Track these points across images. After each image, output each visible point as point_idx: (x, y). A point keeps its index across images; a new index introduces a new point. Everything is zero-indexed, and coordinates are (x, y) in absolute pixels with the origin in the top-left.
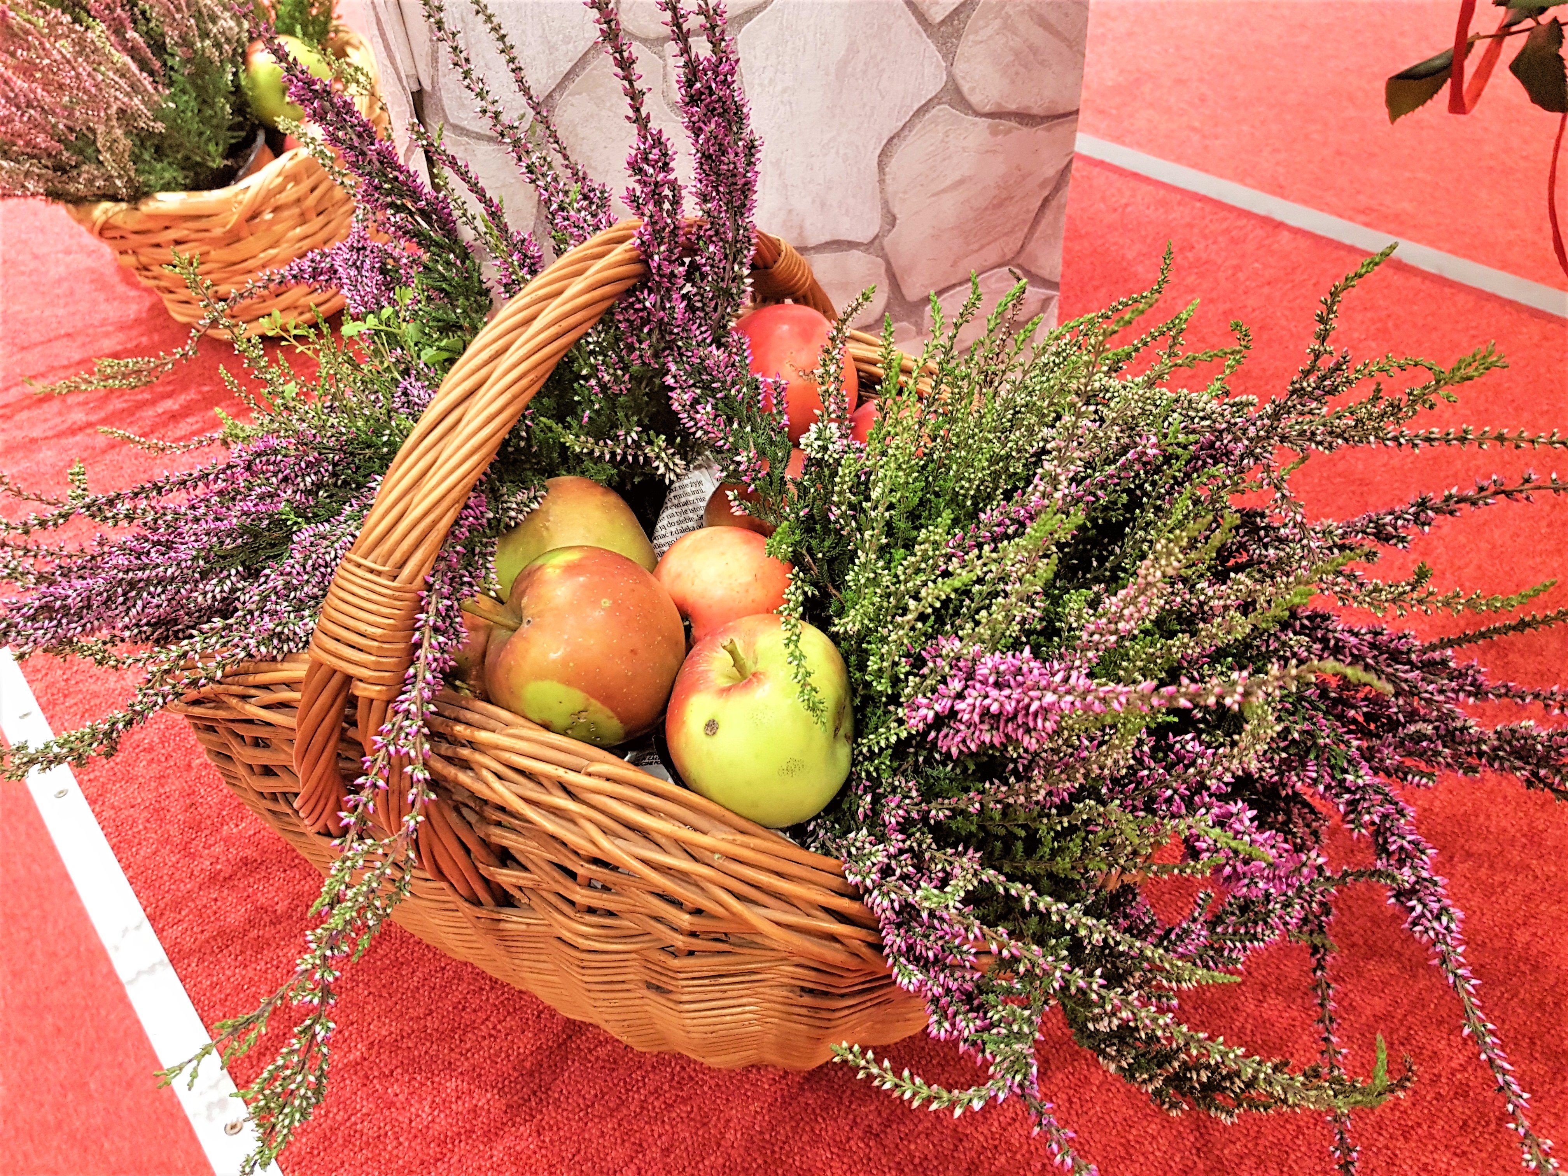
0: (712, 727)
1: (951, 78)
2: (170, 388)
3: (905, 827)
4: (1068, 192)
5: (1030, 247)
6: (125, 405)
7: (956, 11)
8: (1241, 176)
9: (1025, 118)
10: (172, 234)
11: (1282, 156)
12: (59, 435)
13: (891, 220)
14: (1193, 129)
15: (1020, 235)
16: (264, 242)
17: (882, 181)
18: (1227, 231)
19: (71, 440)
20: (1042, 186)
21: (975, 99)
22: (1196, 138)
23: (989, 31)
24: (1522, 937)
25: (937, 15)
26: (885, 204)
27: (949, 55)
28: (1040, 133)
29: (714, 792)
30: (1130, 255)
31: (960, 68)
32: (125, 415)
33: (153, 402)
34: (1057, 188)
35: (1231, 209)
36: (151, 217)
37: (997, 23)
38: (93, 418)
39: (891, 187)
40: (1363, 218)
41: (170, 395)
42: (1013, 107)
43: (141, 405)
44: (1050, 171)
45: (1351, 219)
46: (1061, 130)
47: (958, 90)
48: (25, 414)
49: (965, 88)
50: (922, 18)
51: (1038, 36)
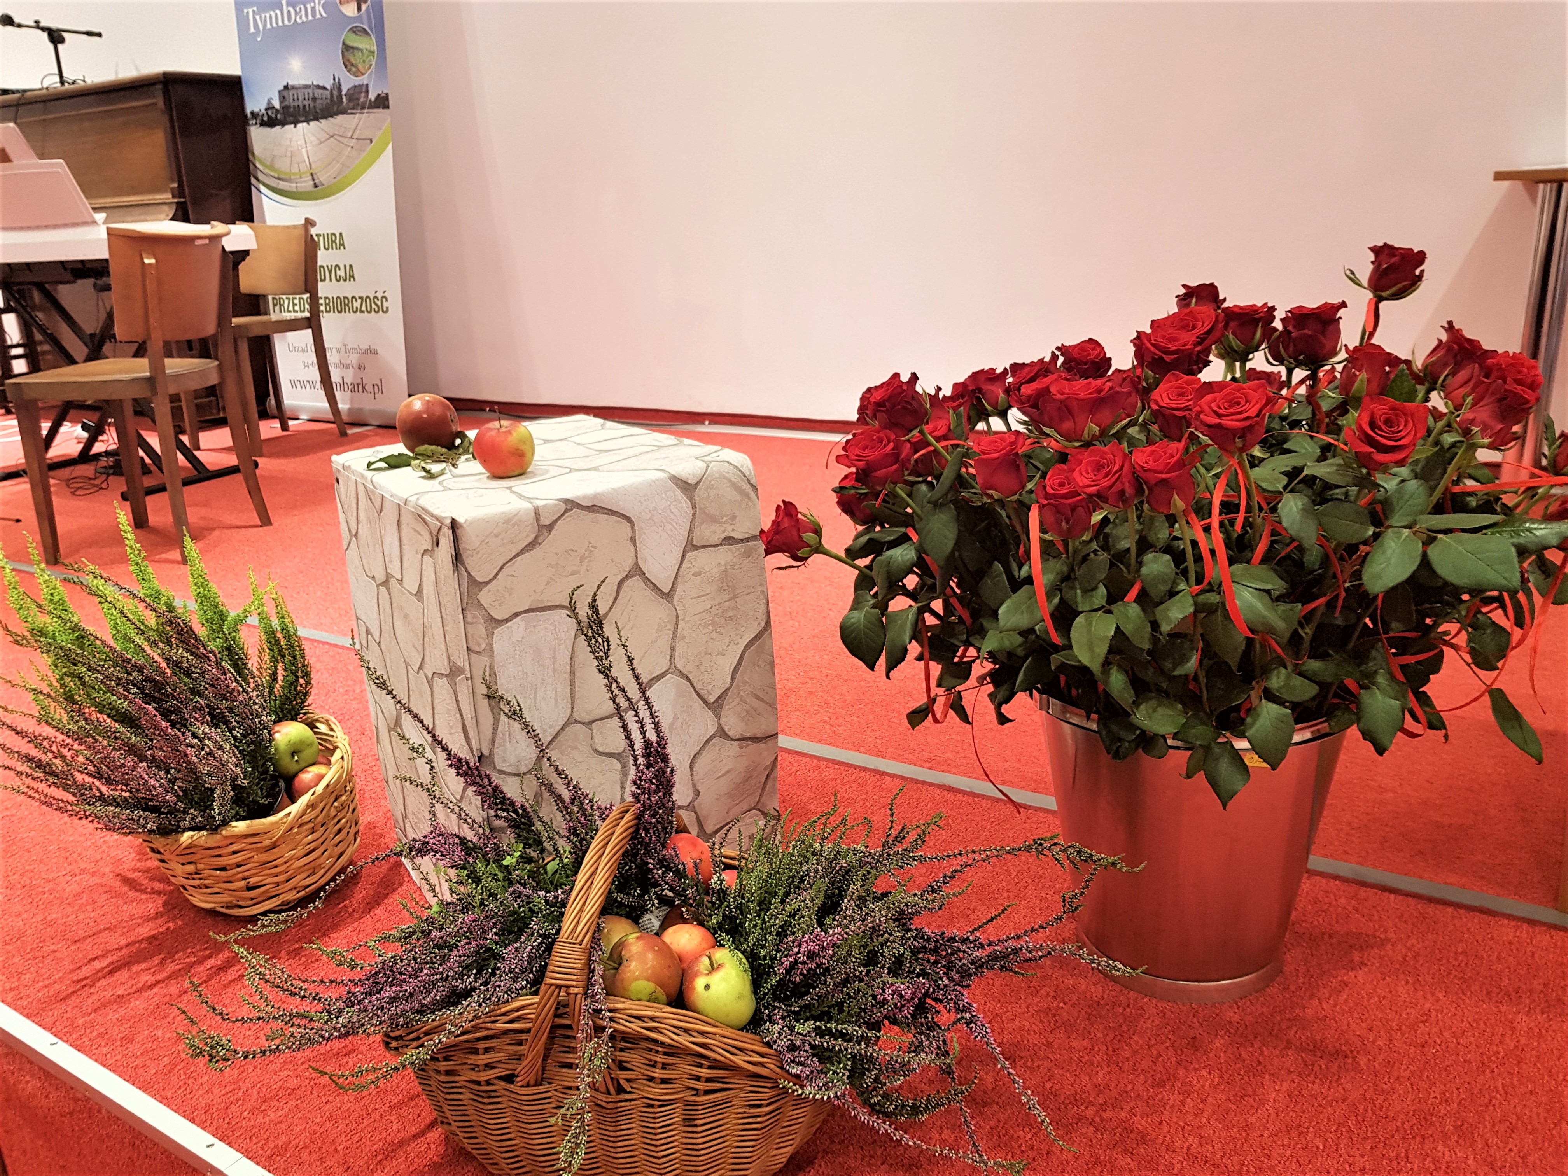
0: (707, 987)
1: (720, 724)
2: (208, 952)
3: (783, 1018)
4: (779, 772)
5: (763, 799)
6: (178, 967)
7: (719, 697)
8: (858, 747)
9: (754, 739)
10: (234, 848)
11: (878, 733)
12: (140, 990)
13: (697, 793)
14: (825, 722)
15: (758, 794)
16: (290, 847)
17: (692, 775)
18: (855, 781)
19: (151, 993)
20: (765, 769)
21: (730, 733)
22: (828, 727)
23: (734, 703)
24: (1048, 1085)
25: (711, 699)
26: (694, 786)
27: (718, 716)
28: (762, 745)
29: (711, 1014)
30: (805, 799)
31: (723, 721)
32: (183, 972)
33: (201, 962)
34: (772, 770)
35: (855, 767)
36: (226, 837)
37: (738, 700)
38: (159, 977)
39: (696, 778)
40: (928, 765)
41: (210, 956)
42: (748, 735)
43: (192, 965)
44: (768, 762)
45: (921, 766)
46: (771, 743)
47: (723, 730)
48: (104, 982)
49: (726, 729)
50: (705, 701)
51: (756, 703)
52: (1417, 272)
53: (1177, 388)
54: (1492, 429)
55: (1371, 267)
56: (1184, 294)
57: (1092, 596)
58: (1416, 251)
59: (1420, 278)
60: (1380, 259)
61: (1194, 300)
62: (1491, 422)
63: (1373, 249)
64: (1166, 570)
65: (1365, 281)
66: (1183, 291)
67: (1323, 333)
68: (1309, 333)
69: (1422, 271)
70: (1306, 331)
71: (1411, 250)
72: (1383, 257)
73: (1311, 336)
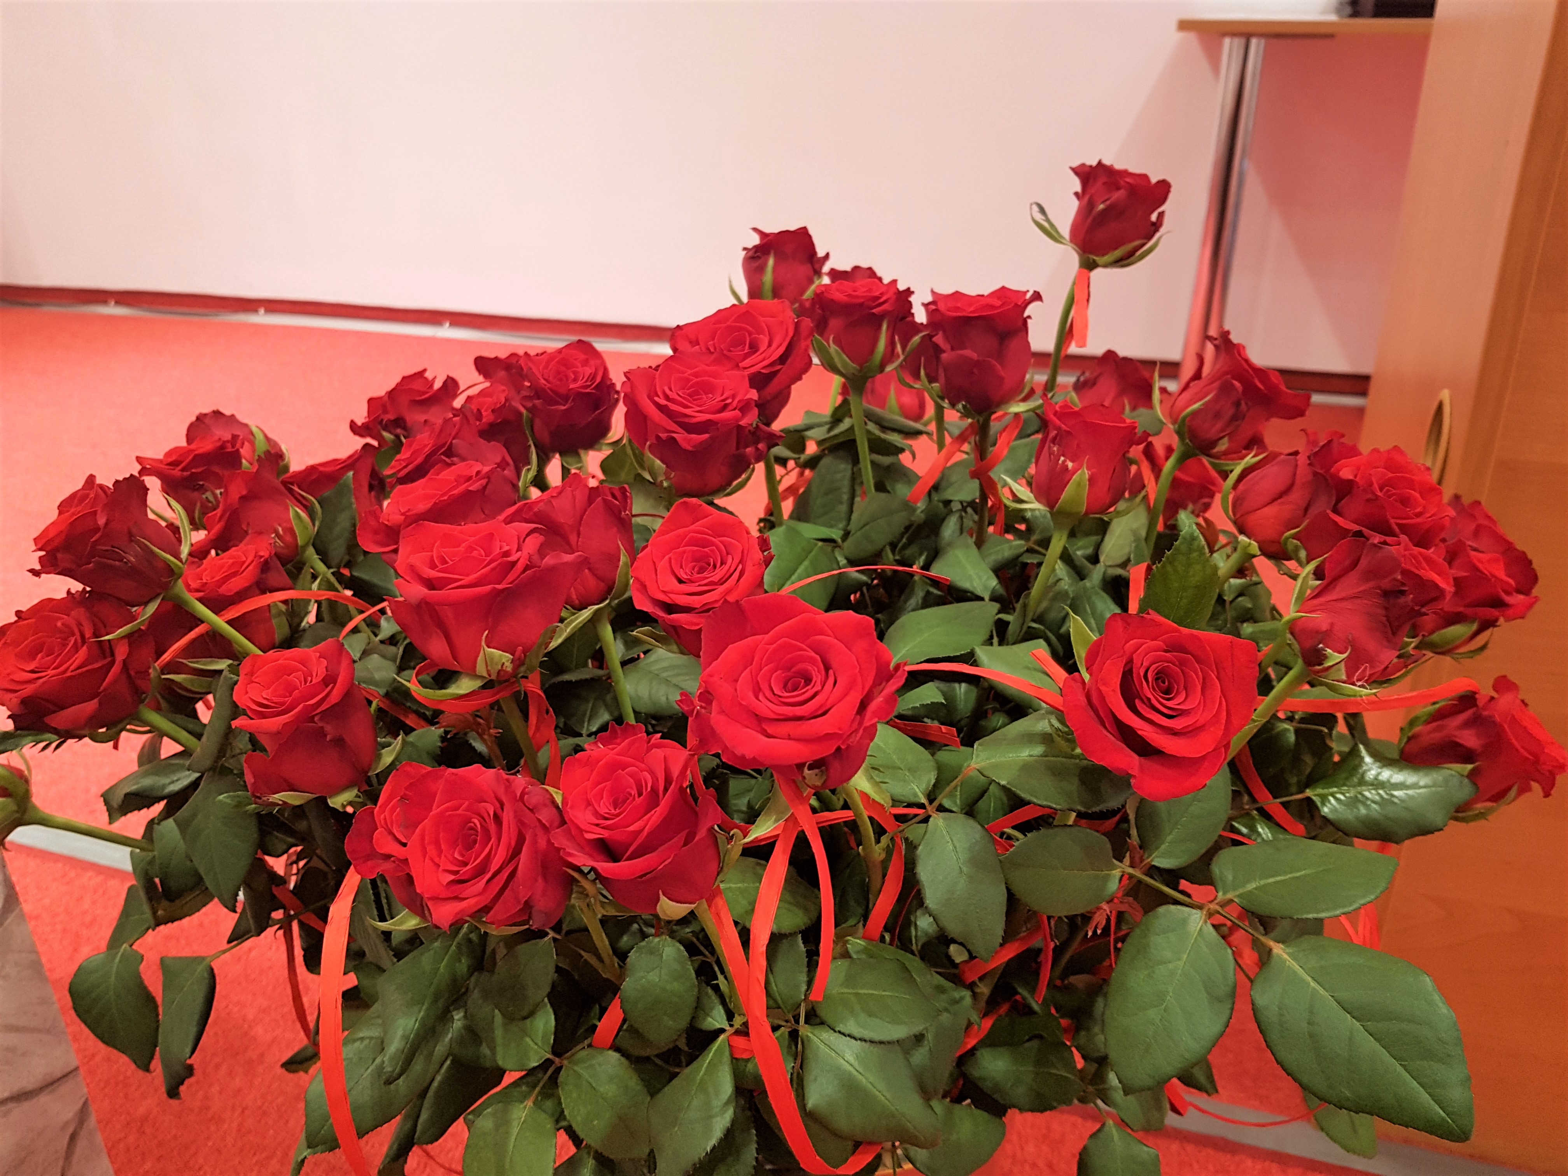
52: (1154, 217)
53: (694, 542)
54: (1371, 662)
55: (1075, 204)
56: (756, 247)
57: (525, 1033)
58: (1154, 180)
59: (1156, 226)
60: (1092, 191)
61: (771, 262)
62: (1371, 643)
63: (1077, 171)
64: (676, 986)
65: (1065, 228)
66: (755, 240)
67: (1000, 355)
68: (975, 356)
69: (1161, 215)
70: (968, 352)
71: (1145, 177)
72: (1097, 186)
73: (977, 364)
